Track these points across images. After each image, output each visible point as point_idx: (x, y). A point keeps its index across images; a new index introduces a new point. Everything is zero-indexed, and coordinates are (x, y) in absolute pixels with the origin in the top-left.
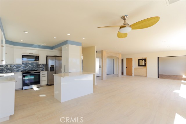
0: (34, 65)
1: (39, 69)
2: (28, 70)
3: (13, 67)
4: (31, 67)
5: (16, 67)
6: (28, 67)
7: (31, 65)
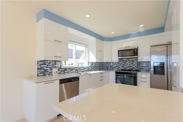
0: (135, 62)
1: (142, 69)
2: (128, 69)
3: (114, 65)
4: (131, 65)
5: (117, 64)
6: (128, 66)
7: (131, 63)
